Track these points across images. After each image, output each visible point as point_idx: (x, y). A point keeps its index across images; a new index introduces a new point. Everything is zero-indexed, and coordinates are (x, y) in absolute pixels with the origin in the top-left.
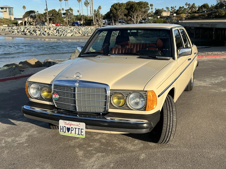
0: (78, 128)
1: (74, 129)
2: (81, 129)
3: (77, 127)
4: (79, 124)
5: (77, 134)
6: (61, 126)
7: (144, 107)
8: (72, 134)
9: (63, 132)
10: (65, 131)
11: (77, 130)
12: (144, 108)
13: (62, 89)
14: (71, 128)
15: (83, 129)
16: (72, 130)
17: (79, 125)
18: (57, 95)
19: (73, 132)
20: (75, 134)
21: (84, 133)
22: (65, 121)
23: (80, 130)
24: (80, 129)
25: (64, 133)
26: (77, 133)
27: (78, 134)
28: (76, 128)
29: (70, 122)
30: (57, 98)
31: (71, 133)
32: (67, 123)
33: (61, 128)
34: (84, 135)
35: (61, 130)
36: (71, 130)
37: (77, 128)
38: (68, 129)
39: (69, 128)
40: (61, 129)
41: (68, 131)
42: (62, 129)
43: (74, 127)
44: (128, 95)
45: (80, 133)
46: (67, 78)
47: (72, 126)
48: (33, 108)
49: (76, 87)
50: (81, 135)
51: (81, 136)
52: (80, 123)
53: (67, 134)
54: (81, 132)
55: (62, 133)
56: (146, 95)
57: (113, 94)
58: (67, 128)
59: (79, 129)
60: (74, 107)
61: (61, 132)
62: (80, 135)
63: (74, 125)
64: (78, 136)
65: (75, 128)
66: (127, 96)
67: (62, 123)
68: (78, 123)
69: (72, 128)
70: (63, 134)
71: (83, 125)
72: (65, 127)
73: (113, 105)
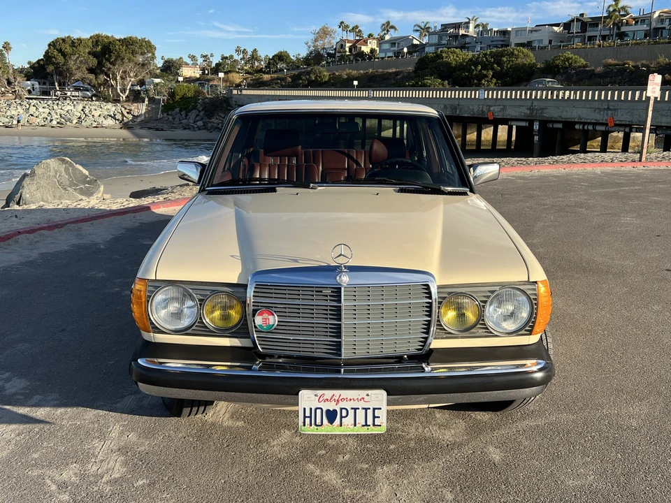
0: (364, 409)
1: (351, 412)
2: (374, 409)
3: (361, 405)
4: (368, 395)
5: (360, 425)
6: (305, 409)
7: (530, 326)
8: (346, 427)
9: (313, 425)
10: (318, 421)
11: (361, 414)
12: (527, 328)
13: (287, 296)
14: (341, 409)
15: (380, 409)
16: (344, 414)
17: (366, 397)
18: (271, 318)
19: (348, 421)
20: (355, 425)
21: (383, 419)
22: (320, 392)
23: (370, 413)
24: (369, 409)
25: (316, 427)
26: (359, 423)
27: (363, 426)
28: (355, 409)
29: (337, 393)
30: (271, 323)
31: (341, 425)
32: (325, 398)
33: (308, 414)
34: (385, 425)
35: (307, 420)
36: (341, 417)
37: (359, 409)
38: (331, 416)
39: (335, 411)
40: (305, 417)
41: (331, 420)
42: (310, 417)
43: (348, 405)
44: (488, 297)
45: (370, 422)
46: (296, 261)
47: (342, 405)
48: (161, 363)
49: (343, 289)
50: (374, 425)
51: (373, 430)
52: (370, 392)
53: (327, 429)
54: (374, 417)
55: (310, 430)
56: (535, 295)
57: (444, 298)
58: (328, 411)
59: (366, 409)
60: (330, 345)
61: (304, 425)
62: (369, 426)
63: (350, 400)
64: (364, 431)
65: (352, 409)
66: (485, 299)
67: (308, 399)
68: (362, 393)
69: (343, 410)
70: (312, 431)
71: (378, 398)
72: (318, 411)
73: (445, 330)
